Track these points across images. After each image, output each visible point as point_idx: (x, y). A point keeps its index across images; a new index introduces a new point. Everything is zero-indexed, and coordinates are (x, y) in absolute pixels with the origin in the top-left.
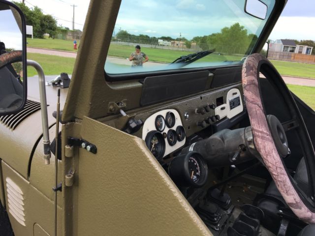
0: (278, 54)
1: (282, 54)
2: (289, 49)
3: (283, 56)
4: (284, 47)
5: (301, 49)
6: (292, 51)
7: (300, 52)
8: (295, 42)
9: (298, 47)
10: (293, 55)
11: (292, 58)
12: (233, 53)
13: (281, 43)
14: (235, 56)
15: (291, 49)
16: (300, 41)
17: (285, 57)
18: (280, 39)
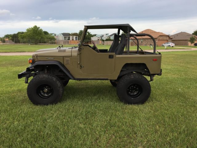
0: (62, 41)
1: (64, 41)
2: (67, 38)
3: (65, 42)
4: (64, 37)
5: (73, 38)
6: (69, 39)
7: (73, 40)
8: (69, 35)
9: (71, 37)
10: (70, 41)
11: (70, 43)
12: (38, 43)
13: (62, 35)
14: (39, 44)
15: (68, 38)
16: (71, 33)
17: (66, 43)
18: (61, 33)
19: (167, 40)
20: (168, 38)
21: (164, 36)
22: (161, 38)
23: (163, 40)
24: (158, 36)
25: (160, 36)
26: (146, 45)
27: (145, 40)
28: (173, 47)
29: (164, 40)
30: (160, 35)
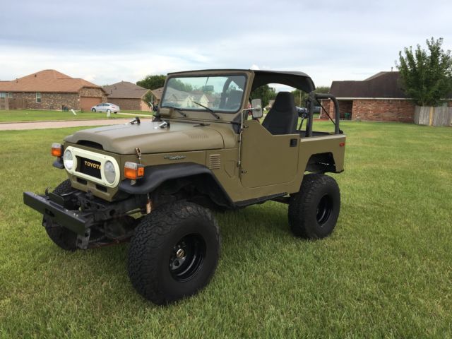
19: (101, 98)
20: (101, 94)
21: (93, 88)
22: (87, 93)
23: (92, 97)
24: (79, 88)
25: (84, 87)
26: (52, 108)
27: (48, 95)
28: (115, 113)
29: (95, 97)
30: (84, 84)
